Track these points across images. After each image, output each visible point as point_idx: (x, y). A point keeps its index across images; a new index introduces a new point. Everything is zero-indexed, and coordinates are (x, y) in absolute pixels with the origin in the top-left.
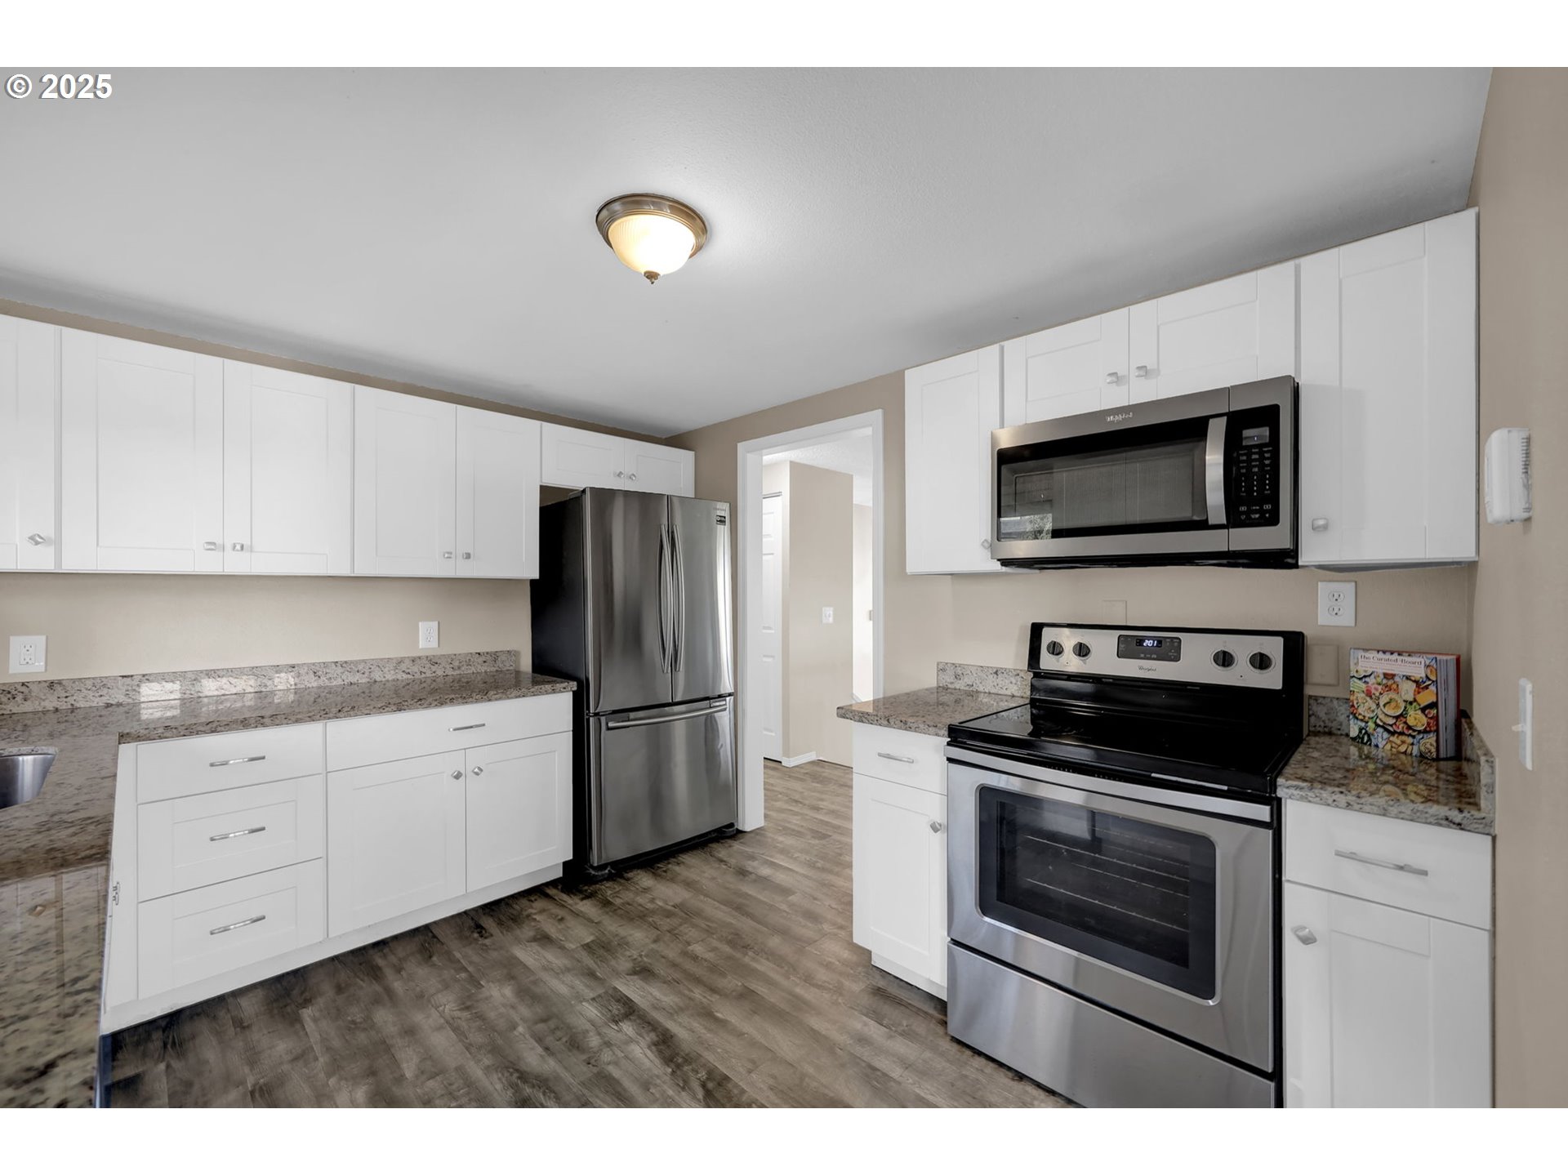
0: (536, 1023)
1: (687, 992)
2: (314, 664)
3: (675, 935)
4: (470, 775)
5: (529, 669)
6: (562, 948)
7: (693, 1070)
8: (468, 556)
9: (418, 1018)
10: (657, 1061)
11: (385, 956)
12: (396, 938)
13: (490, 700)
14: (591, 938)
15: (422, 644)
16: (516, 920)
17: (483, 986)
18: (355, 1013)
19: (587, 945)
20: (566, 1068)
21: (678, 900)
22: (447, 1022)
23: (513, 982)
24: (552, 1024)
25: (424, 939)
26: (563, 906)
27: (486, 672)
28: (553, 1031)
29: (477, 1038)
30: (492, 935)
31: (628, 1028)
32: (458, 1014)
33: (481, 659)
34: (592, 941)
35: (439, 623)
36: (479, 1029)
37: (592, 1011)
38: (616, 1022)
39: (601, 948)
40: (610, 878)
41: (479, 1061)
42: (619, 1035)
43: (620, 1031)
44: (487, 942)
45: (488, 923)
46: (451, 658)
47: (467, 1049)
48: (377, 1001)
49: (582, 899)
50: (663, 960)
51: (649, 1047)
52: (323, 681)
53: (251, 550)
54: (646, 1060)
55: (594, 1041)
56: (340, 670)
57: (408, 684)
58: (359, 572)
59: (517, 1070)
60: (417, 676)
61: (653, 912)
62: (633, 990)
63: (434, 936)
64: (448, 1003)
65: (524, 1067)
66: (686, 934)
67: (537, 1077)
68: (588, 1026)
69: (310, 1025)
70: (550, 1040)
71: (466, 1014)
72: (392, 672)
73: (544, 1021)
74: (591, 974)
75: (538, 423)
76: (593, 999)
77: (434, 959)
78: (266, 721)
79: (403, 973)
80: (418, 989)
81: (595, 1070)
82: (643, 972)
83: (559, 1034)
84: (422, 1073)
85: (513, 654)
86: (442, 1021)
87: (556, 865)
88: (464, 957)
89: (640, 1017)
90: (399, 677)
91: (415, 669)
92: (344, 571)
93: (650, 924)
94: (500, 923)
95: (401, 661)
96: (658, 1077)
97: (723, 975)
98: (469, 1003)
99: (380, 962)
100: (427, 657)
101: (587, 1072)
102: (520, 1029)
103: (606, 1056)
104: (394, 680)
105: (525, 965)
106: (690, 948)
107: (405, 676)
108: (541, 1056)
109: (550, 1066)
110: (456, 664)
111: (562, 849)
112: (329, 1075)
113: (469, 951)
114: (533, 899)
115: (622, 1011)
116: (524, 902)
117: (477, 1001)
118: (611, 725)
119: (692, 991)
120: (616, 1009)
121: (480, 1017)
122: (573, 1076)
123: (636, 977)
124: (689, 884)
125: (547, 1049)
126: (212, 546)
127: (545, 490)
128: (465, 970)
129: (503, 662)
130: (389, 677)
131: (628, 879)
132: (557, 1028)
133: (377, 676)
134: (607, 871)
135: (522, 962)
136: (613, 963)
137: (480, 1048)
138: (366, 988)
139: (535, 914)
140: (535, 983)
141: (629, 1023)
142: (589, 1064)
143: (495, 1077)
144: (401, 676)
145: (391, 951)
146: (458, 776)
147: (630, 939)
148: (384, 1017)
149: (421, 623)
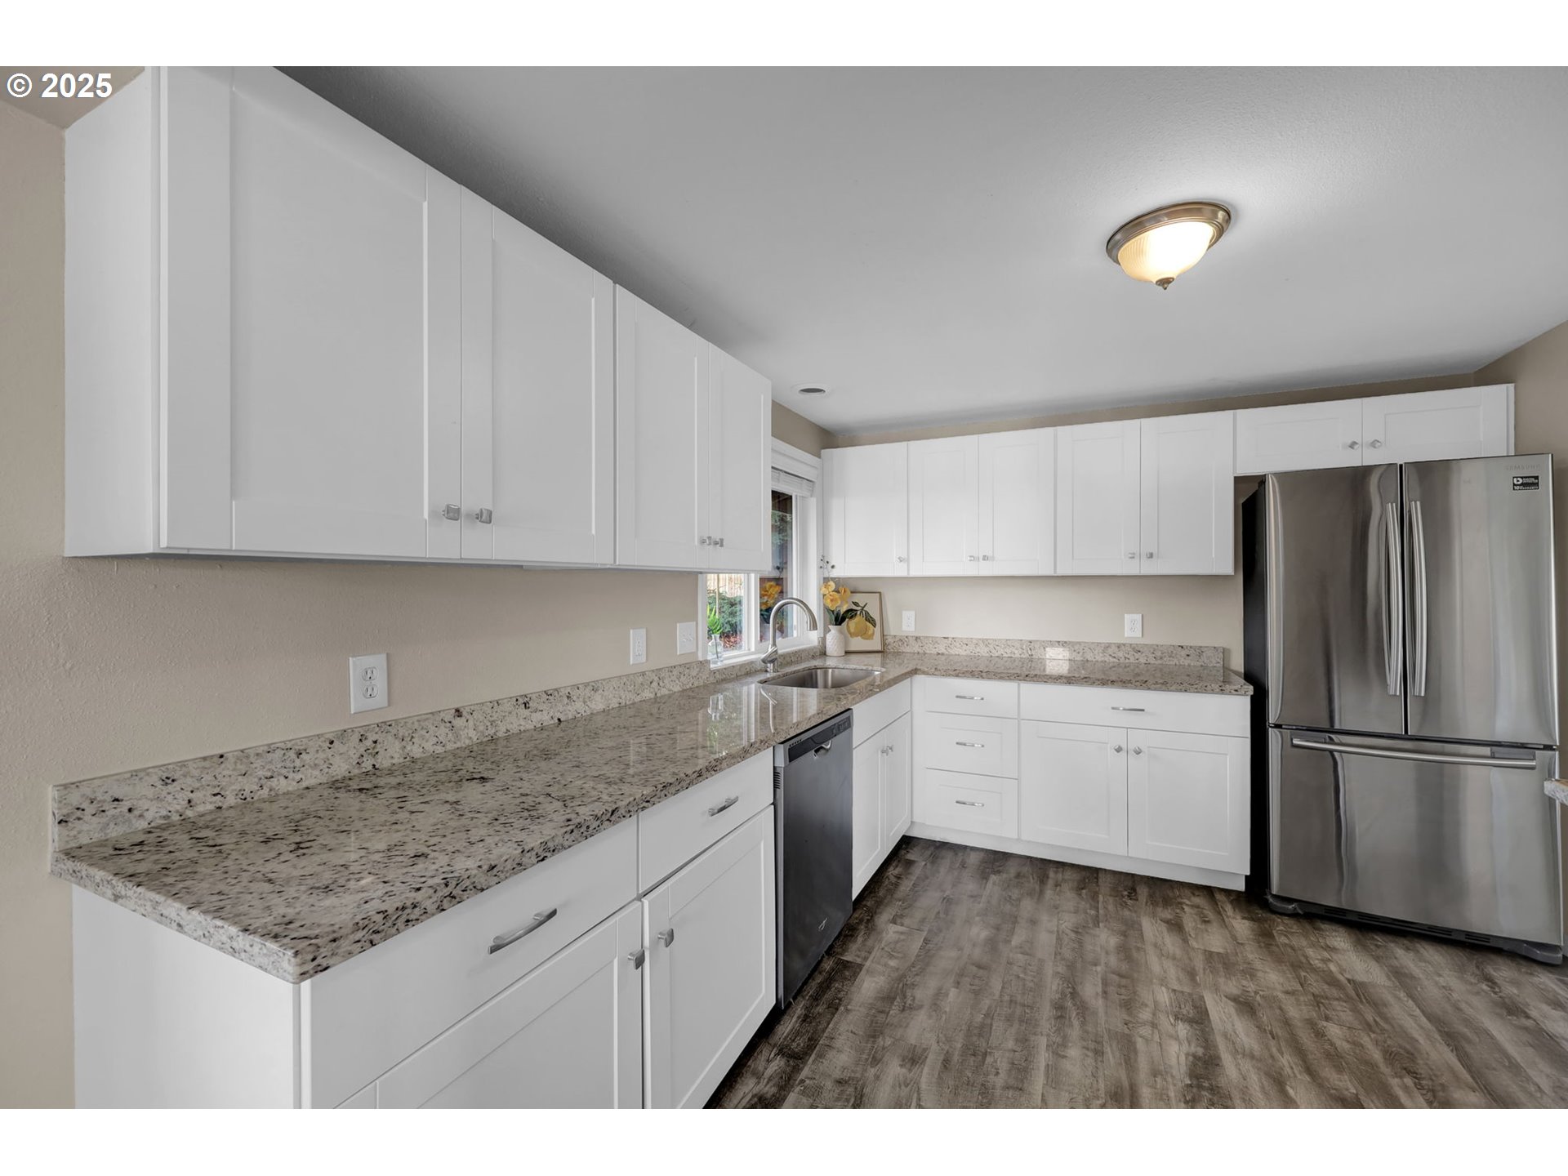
0: (1113, 973)
1: (1274, 1050)
2: (1044, 642)
3: (1319, 1003)
4: (1131, 753)
6: (1185, 941)
8: (1151, 556)
9: (1044, 918)
10: (1184, 1069)
11: (1056, 872)
12: (1072, 866)
14: (1221, 951)
15: (1127, 633)
16: (1167, 902)
17: (1099, 927)
18: (1015, 893)
19: (1211, 953)
20: (1106, 1013)
21: (1361, 977)
22: (1058, 932)
23: (1122, 938)
24: (1126, 982)
25: (1088, 877)
26: (1219, 913)
27: (1189, 665)
28: (1119, 986)
29: (1067, 953)
30: (1137, 900)
31: (1183, 1029)
32: (1068, 931)
33: (1184, 653)
34: (1218, 954)
35: (1143, 616)
36: (1073, 949)
37: (1164, 997)
38: (1177, 1018)
39: (1222, 963)
41: (1057, 966)
42: (1170, 1027)
43: (1174, 1026)
44: (1130, 902)
45: (1143, 892)
46: (1154, 649)
47: (1056, 954)
48: (1030, 894)
49: (1244, 918)
51: (1187, 1055)
53: (993, 559)
54: (1174, 1059)
55: (1145, 1015)
57: (1114, 667)
58: (1060, 572)
59: (1074, 989)
60: (1122, 660)
61: (1314, 970)
62: (1221, 1013)
63: (1097, 878)
64: (1068, 921)
65: (1079, 988)
67: (1082, 1002)
68: (1151, 1003)
69: (990, 885)
70: (1111, 989)
71: (1073, 935)
72: (1101, 655)
73: (1121, 976)
74: (1192, 974)
75: (1231, 414)
76: (1174, 991)
77: (1083, 891)
79: (1058, 888)
80: (1058, 902)
81: (1127, 1031)
82: (1246, 1006)
83: (1123, 991)
84: (1021, 947)
85: (1225, 652)
86: (1055, 928)
88: (1104, 902)
89: (1202, 1031)
90: (1106, 659)
91: (1120, 654)
92: (1050, 573)
94: (1151, 896)
95: (1108, 646)
96: (1172, 1076)
98: (1080, 930)
99: (1051, 874)
100: (1131, 645)
101: (1121, 1028)
102: (1099, 969)
103: (1145, 1031)
104: (1102, 662)
105: (1142, 933)
107: (1112, 660)
108: (1097, 994)
109: (1097, 1003)
110: (1159, 654)
112: (978, 915)
113: (1111, 900)
114: (1197, 894)
115: (1190, 1016)
116: (1187, 892)
117: (1087, 933)
118: (1296, 742)
119: (1282, 1054)
120: (1187, 1010)
121: (1081, 943)
122: (1106, 1021)
123: (1232, 1004)
125: (1105, 992)
126: (973, 558)
128: (1098, 911)
129: (1208, 658)
130: (1099, 658)
131: (1317, 928)
132: (1125, 987)
133: (1089, 656)
134: (1290, 907)
135: (1142, 930)
136: (1222, 980)
137: (1063, 959)
139: (1187, 905)
140: (1138, 949)
141: (1185, 1026)
142: (1126, 1024)
143: (1057, 981)
144: (1108, 659)
145: (1063, 871)
146: (1119, 750)
147: (1260, 974)
148: (1027, 905)
149: (1127, 616)
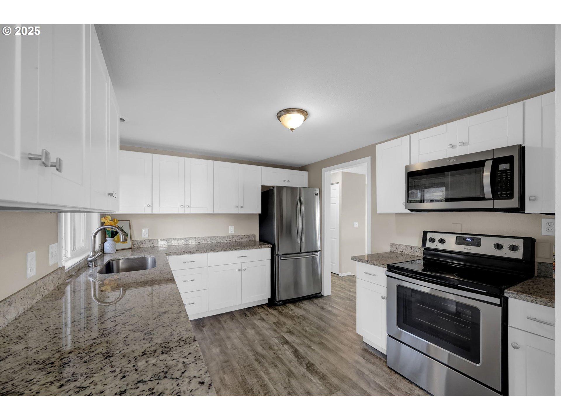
0: (261, 341)
1: (303, 340)
2: (204, 237)
3: (300, 324)
4: (243, 270)
5: (259, 240)
6: (267, 322)
7: (304, 360)
8: (242, 207)
9: (231, 335)
10: (294, 357)
11: (221, 318)
12: (224, 314)
13: (248, 249)
14: (276, 321)
15: (230, 233)
16: (255, 313)
17: (246, 329)
18: (215, 331)
19: (274, 323)
20: (268, 353)
21: (302, 314)
22: (238, 337)
23: (254, 329)
24: (265, 342)
25: (231, 314)
26: (268, 311)
27: (246, 241)
28: (265, 344)
29: (246, 342)
30: (248, 317)
31: (286, 346)
32: (240, 335)
33: (245, 237)
34: (276, 322)
35: (234, 226)
36: (246, 340)
37: (276, 340)
38: (282, 344)
39: (279, 324)
40: (281, 305)
41: (246, 348)
42: (283, 348)
43: (283, 347)
44: (247, 318)
45: (248, 313)
46: (237, 236)
47: (243, 344)
48: (220, 329)
49: (273, 310)
50: (296, 330)
51: (291, 353)
52: (206, 242)
53: (191, 207)
54: (290, 356)
55: (276, 348)
56: (210, 239)
57: (226, 244)
58: (215, 212)
59: (256, 352)
60: (229, 241)
61: (294, 316)
62: (288, 337)
63: (234, 315)
64: (238, 332)
66: (304, 324)
67: (261, 354)
68: (274, 344)
69: (205, 332)
70: (264, 346)
71: (242, 336)
72: (222, 240)
73: (263, 341)
74: (276, 331)
75: (260, 167)
76: (276, 337)
77: (234, 320)
78: (195, 252)
79: (226, 323)
80: (230, 328)
81: (276, 355)
82: (290, 332)
83: (267, 345)
84: (232, 348)
85: (254, 236)
86: (236, 336)
87: (266, 299)
88: (241, 321)
89: (289, 344)
90: (224, 241)
91: (228, 239)
92: (211, 212)
93: (293, 320)
94: (251, 314)
95: (224, 237)
96: (294, 360)
97: (314, 337)
98: (243, 333)
99: (221, 319)
100: (231, 236)
101: (274, 356)
102: (256, 342)
103: (279, 352)
104: (223, 242)
105: (257, 326)
106: (305, 328)
107: (226, 241)
109: (264, 352)
110: (239, 238)
111: (268, 295)
112: (211, 344)
113: (242, 319)
114: (260, 308)
115: (284, 342)
116: (257, 309)
117: (245, 333)
118: (282, 258)
119: (304, 340)
120: (282, 341)
121: (246, 337)
122: (270, 356)
123: (288, 333)
124: (305, 310)
125: (263, 348)
127: (262, 186)
128: (242, 325)
129: (251, 238)
130: (222, 241)
131: (287, 306)
132: (266, 343)
133: (219, 241)
134: (280, 303)
135: (256, 325)
136: (282, 329)
137: (246, 344)
138: (217, 325)
139: (260, 312)
140: (260, 330)
141: (286, 345)
142: (275, 353)
143: (250, 352)
145: (223, 317)
146: (240, 270)
147: (287, 323)
148: (222, 333)
149: (230, 226)
